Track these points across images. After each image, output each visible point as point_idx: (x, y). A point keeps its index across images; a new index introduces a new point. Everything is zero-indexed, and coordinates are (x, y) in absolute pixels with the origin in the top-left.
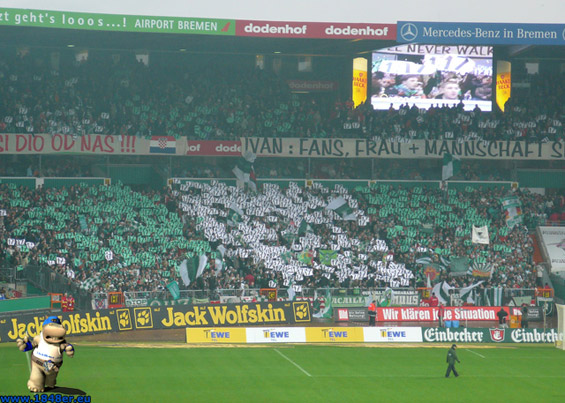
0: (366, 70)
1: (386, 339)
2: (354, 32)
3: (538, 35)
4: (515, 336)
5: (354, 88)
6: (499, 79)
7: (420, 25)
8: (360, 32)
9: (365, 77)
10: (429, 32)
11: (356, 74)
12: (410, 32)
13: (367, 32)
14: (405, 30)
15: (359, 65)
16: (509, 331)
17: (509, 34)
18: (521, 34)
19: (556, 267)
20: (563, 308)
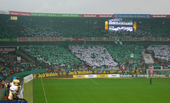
0: (108, 23)
1: (113, 77)
2: (105, 16)
3: (141, 16)
4: (138, 76)
5: (105, 27)
6: (134, 25)
7: (118, 15)
8: (106, 16)
9: (107, 25)
10: (120, 16)
11: (106, 24)
12: (116, 16)
13: (108, 16)
14: (115, 16)
15: (106, 23)
16: (137, 75)
17: (136, 16)
18: (138, 16)
19: (146, 62)
20: (147, 70)
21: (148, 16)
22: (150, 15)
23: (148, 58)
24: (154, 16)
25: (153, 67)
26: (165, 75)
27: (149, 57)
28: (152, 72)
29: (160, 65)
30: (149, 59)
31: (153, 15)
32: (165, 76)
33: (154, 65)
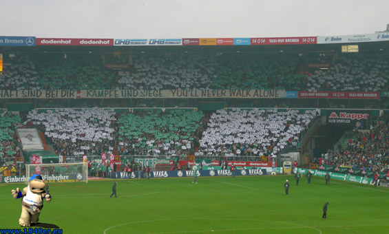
3: (14, 41)
4: (6, 180)
16: (3, 178)
17: (1, 41)
18: (7, 41)
19: (25, 147)
20: (28, 166)
21: (30, 41)
22: (34, 38)
23: (30, 137)
24: (43, 42)
25: (41, 157)
26: (67, 177)
27: (32, 136)
28: (38, 170)
29: (57, 154)
30: (33, 139)
31: (42, 39)
32: (69, 179)
33: (43, 153)
